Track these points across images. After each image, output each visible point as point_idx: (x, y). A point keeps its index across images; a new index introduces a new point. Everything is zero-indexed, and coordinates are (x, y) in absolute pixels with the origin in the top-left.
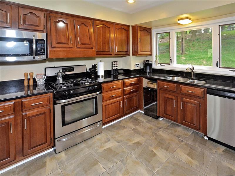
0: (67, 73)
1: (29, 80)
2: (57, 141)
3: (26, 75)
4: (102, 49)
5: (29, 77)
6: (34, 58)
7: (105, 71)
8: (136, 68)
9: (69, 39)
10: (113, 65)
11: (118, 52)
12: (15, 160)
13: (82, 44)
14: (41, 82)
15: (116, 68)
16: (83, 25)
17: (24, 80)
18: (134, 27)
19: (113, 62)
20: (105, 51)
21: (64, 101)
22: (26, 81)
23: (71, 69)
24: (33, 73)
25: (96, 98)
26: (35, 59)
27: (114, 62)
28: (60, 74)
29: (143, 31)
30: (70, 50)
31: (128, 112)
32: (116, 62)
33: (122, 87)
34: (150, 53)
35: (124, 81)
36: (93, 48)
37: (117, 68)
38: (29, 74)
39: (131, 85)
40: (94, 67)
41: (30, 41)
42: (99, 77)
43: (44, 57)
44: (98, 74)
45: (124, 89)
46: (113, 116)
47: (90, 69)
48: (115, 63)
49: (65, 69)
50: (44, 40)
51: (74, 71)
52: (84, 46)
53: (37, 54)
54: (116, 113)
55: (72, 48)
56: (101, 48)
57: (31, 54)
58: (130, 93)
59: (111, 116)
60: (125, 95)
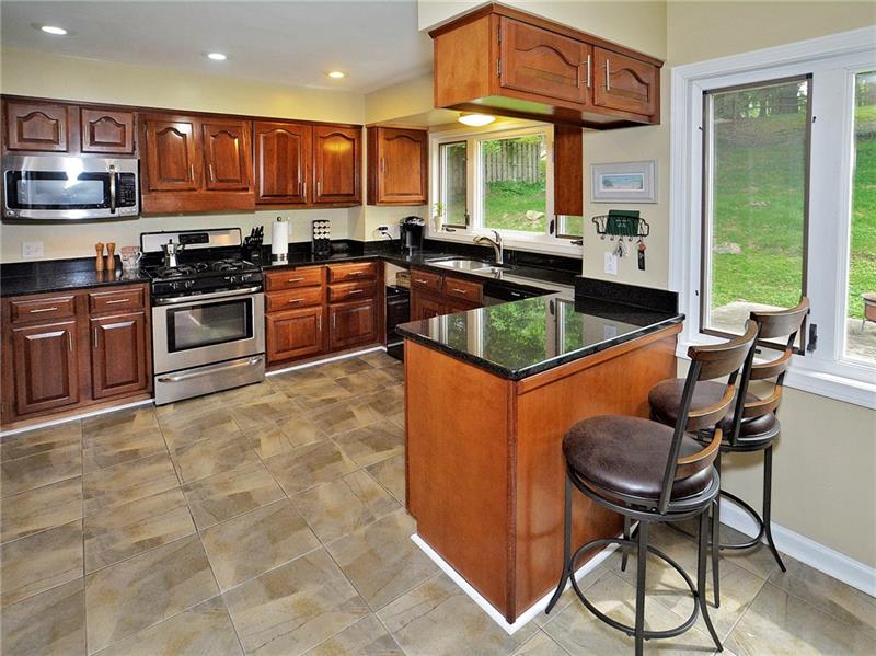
0: (188, 247)
1: (105, 258)
2: (160, 380)
3: (100, 248)
4: (278, 188)
5: (105, 254)
6: (113, 212)
7: (291, 246)
8: (381, 237)
9: (188, 171)
10: (316, 231)
11: (323, 195)
12: (78, 402)
13: (221, 181)
14: (131, 265)
15: (322, 236)
16: (224, 135)
17: (95, 258)
18: (372, 130)
19: (314, 222)
20: (286, 196)
21: (174, 300)
22: (100, 263)
23: (202, 236)
24: (114, 244)
25: (249, 301)
26: (116, 214)
27: (319, 221)
28: (171, 248)
29: (395, 141)
30: (190, 196)
31: (341, 344)
32: (324, 221)
33: (325, 281)
34: (421, 198)
35: (328, 268)
36: (247, 190)
37: (327, 236)
38: (105, 248)
39: (349, 278)
40: (258, 233)
41: (105, 178)
42: (274, 257)
43: (134, 210)
44: (274, 252)
45: (328, 288)
46: (298, 348)
47: (247, 239)
48: (322, 224)
49: (186, 237)
50: (133, 175)
51: (208, 241)
52: (224, 185)
53: (119, 205)
54: (307, 343)
55: (195, 190)
56: (275, 188)
57: (107, 204)
58: (348, 298)
59: (291, 347)
60: (334, 302)
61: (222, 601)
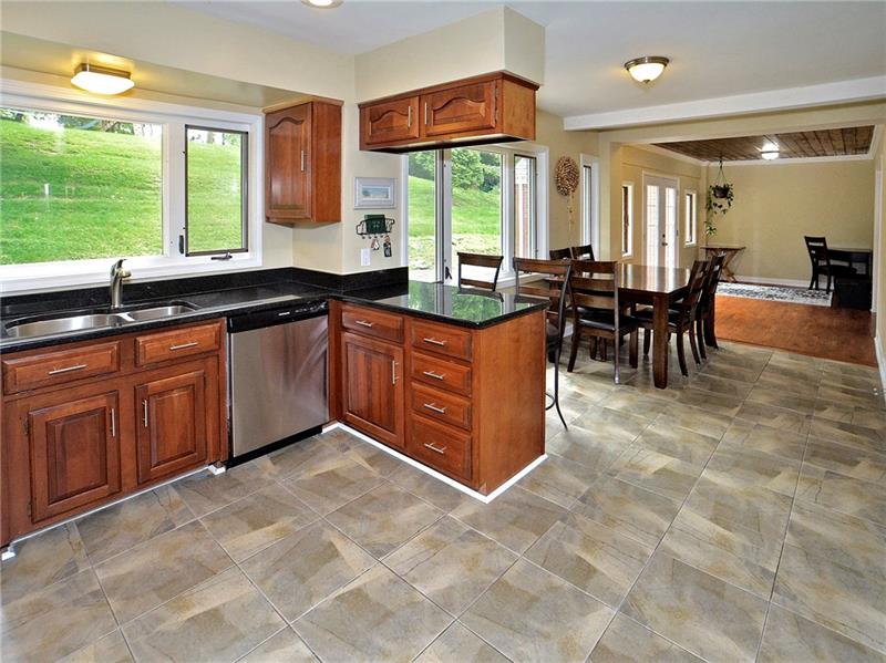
61: (623, 606)
